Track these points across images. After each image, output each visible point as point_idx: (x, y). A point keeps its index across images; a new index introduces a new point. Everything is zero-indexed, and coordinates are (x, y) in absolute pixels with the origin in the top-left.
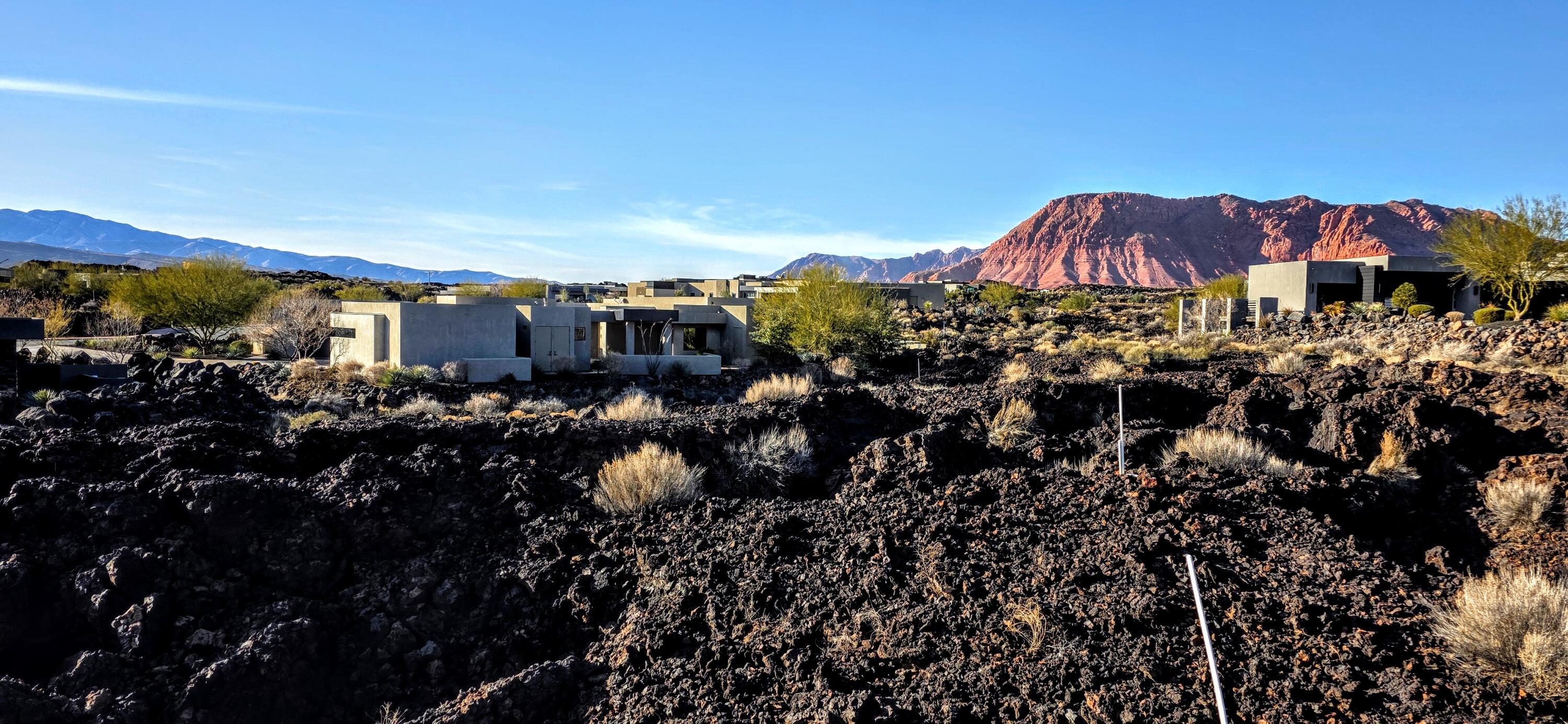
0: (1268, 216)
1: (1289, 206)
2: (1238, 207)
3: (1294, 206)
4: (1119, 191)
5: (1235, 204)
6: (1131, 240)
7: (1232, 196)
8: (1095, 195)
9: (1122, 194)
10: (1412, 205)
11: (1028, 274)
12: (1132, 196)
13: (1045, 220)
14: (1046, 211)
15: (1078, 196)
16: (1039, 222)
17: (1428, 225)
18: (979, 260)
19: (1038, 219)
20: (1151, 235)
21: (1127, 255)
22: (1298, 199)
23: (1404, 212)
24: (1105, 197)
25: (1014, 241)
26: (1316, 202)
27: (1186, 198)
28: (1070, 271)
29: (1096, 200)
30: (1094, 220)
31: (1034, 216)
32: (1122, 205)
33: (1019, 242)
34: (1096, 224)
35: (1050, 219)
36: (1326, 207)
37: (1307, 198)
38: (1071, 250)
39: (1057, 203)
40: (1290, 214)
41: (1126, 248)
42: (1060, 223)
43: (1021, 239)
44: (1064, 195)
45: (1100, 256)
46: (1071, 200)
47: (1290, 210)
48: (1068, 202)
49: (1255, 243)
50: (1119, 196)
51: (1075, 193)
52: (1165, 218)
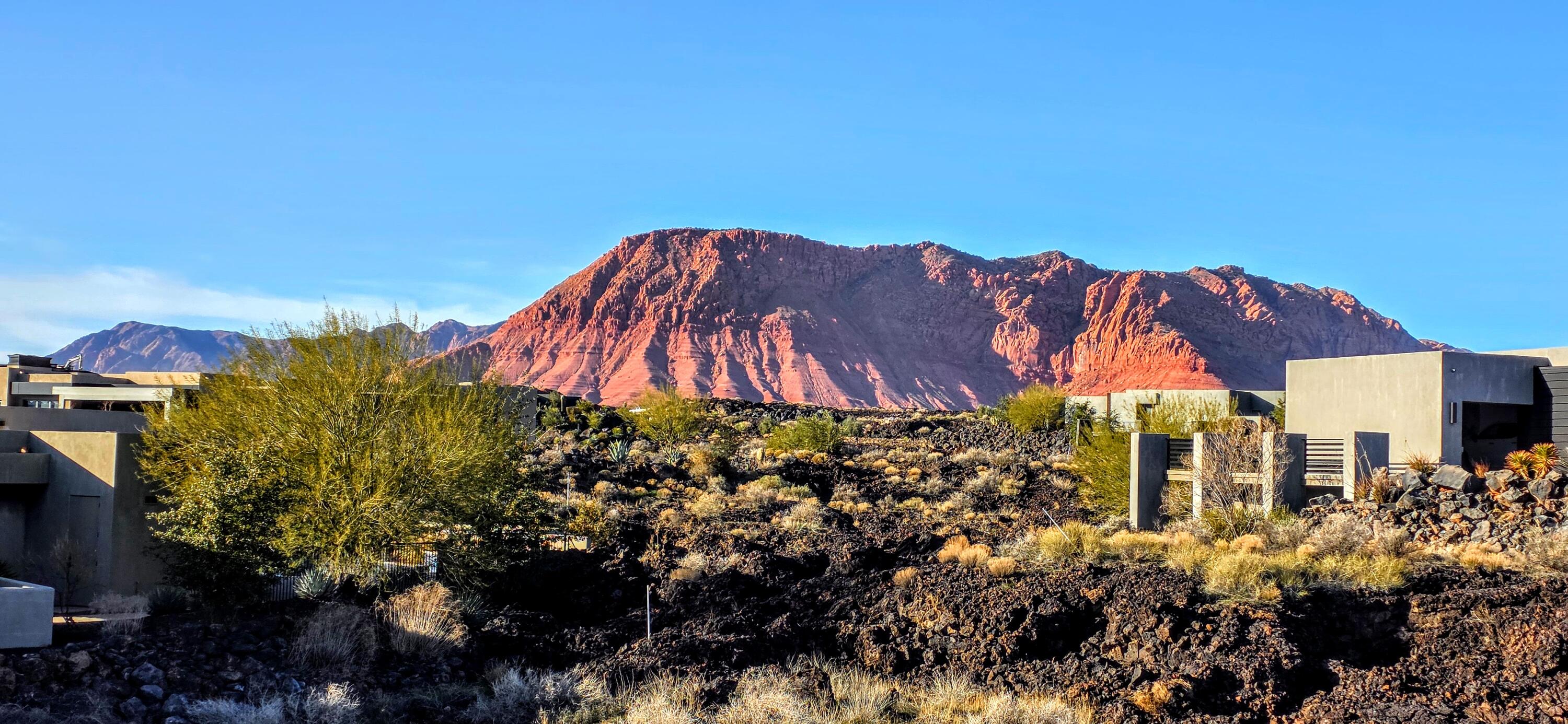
0: (1002, 285)
1: (1035, 269)
2: (951, 267)
3: (1042, 270)
4: (747, 227)
5: (946, 261)
6: (770, 318)
7: (942, 248)
8: (704, 233)
9: (753, 233)
10: (1228, 275)
11: (582, 377)
12: (772, 238)
13: (614, 274)
14: (615, 257)
15: (675, 232)
16: (601, 280)
17: (1253, 311)
18: (484, 347)
19: (599, 274)
20: (805, 312)
21: (764, 346)
22: (1049, 258)
23: (1216, 287)
24: (724, 239)
25: (553, 313)
26: (1079, 263)
27: (865, 246)
28: (662, 374)
29: (707, 242)
30: (705, 279)
31: (591, 268)
32: (755, 253)
33: (564, 314)
34: (708, 286)
35: (623, 274)
36: (1095, 274)
37: (1064, 257)
38: (662, 335)
39: (636, 242)
40: (1036, 283)
41: (760, 334)
42: (640, 282)
43: (567, 309)
44: (650, 230)
45: (714, 348)
46: (662, 240)
47: (1036, 276)
48: (655, 244)
49: (980, 333)
50: (748, 236)
51: (668, 227)
52: (829, 279)
